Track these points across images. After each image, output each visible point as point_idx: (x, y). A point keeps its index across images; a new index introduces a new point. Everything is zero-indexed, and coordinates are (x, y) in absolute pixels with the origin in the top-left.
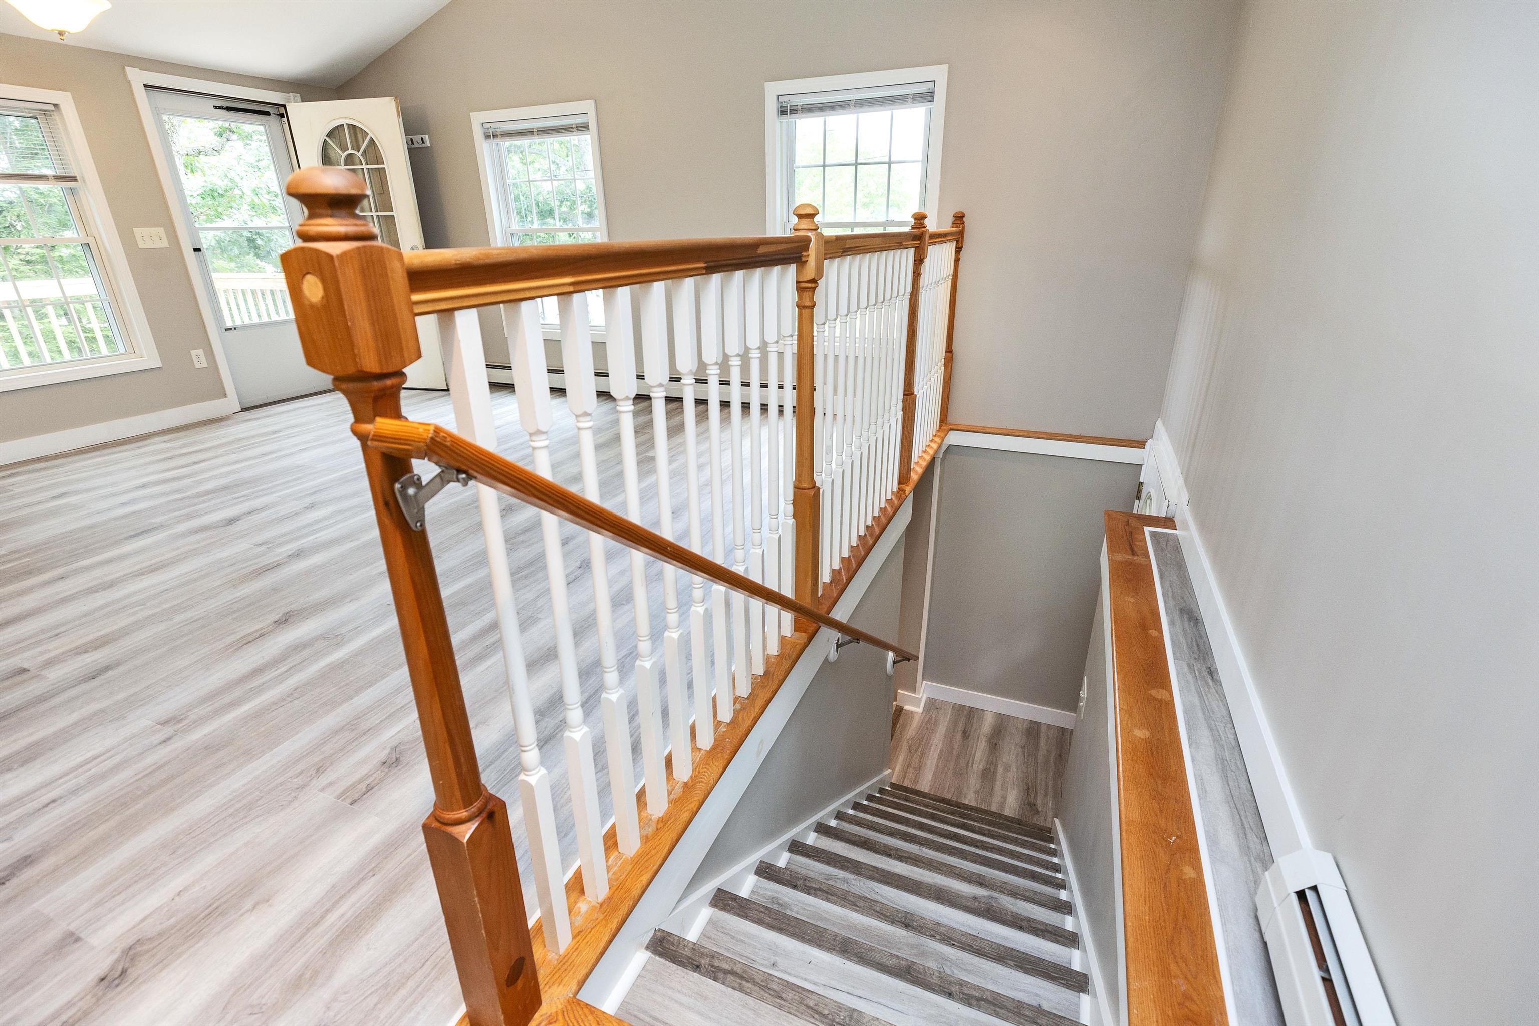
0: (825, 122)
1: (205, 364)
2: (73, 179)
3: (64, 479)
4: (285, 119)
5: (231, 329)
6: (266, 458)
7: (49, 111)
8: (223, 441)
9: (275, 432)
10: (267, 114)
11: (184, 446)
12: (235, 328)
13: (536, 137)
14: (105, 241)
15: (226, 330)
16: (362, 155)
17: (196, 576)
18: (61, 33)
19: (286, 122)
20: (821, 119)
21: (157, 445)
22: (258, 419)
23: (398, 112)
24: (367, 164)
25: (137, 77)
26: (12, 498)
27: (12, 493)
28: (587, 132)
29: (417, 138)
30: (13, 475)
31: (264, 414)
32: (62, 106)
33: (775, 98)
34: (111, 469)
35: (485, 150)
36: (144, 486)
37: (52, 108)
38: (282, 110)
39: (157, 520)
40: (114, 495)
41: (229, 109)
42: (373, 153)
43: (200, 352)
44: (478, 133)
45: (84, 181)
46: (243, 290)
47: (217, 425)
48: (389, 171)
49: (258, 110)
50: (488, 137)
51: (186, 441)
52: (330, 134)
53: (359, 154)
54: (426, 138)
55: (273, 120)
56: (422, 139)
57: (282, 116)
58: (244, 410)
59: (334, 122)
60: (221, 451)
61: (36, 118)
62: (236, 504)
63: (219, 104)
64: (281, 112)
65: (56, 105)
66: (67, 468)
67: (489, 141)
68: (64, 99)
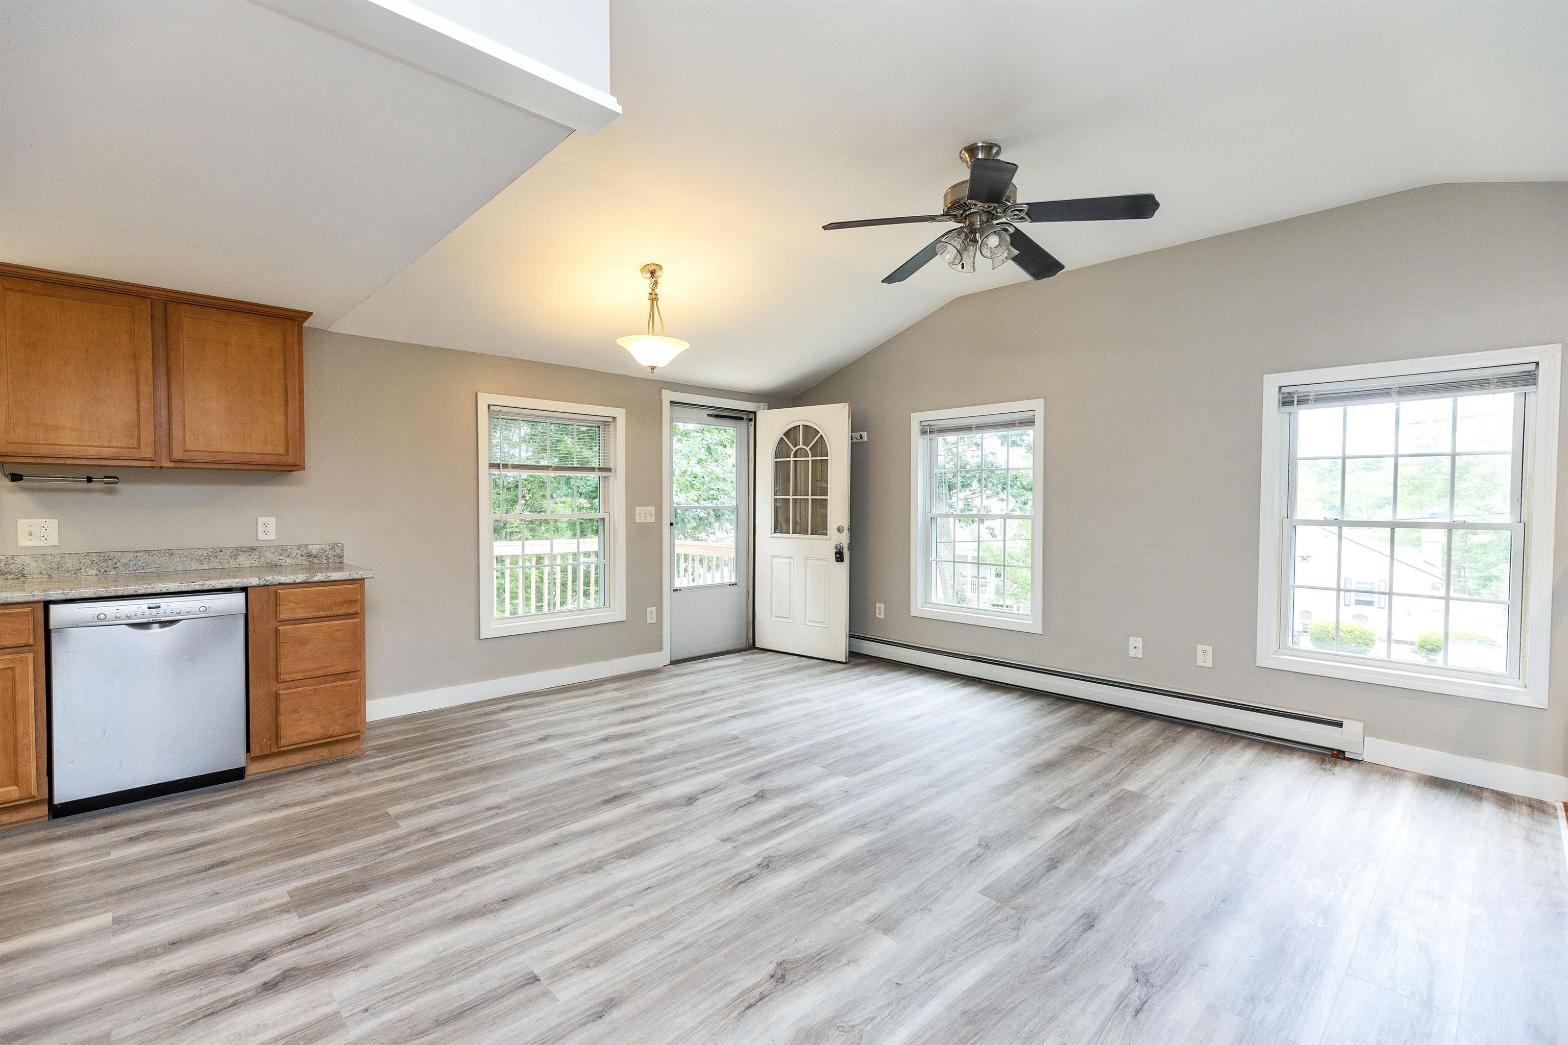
0: (1345, 412)
1: (654, 621)
2: (609, 470)
3: (546, 719)
4: (752, 423)
5: (677, 590)
6: (702, 722)
7: (608, 422)
8: (662, 696)
9: (703, 692)
10: (742, 419)
11: (631, 697)
12: (680, 590)
13: (974, 432)
14: (616, 517)
15: (674, 591)
16: (810, 449)
17: (673, 873)
18: (653, 368)
19: (753, 424)
20: (1341, 409)
21: (609, 693)
22: (684, 675)
23: (849, 414)
24: (812, 457)
25: (668, 396)
26: (511, 734)
27: (510, 728)
28: (1032, 427)
29: (857, 435)
30: (508, 709)
31: (689, 670)
32: (618, 419)
33: (1277, 390)
34: (580, 713)
35: (918, 443)
36: (606, 739)
37: (611, 420)
38: (752, 416)
39: (625, 784)
40: (585, 745)
41: (717, 416)
42: (820, 448)
43: (653, 609)
44: (915, 429)
45: (615, 472)
46: (685, 555)
47: (652, 677)
48: (831, 463)
49: (734, 416)
50: (924, 432)
51: (632, 691)
52: (787, 434)
53: (808, 449)
54: (865, 434)
55: (743, 425)
56: (861, 435)
57: (750, 420)
58: (674, 663)
59: (791, 424)
60: (662, 707)
61: (599, 427)
62: (688, 777)
63: (711, 413)
64: (751, 417)
65: (614, 418)
66: (547, 708)
67: (925, 436)
68: (620, 414)
